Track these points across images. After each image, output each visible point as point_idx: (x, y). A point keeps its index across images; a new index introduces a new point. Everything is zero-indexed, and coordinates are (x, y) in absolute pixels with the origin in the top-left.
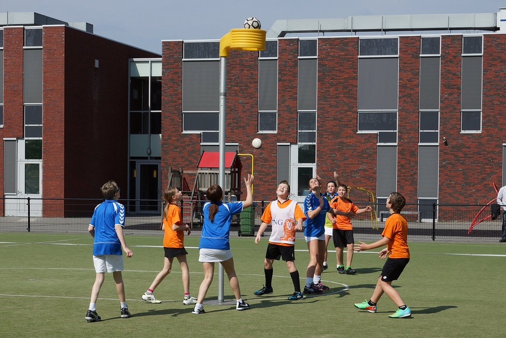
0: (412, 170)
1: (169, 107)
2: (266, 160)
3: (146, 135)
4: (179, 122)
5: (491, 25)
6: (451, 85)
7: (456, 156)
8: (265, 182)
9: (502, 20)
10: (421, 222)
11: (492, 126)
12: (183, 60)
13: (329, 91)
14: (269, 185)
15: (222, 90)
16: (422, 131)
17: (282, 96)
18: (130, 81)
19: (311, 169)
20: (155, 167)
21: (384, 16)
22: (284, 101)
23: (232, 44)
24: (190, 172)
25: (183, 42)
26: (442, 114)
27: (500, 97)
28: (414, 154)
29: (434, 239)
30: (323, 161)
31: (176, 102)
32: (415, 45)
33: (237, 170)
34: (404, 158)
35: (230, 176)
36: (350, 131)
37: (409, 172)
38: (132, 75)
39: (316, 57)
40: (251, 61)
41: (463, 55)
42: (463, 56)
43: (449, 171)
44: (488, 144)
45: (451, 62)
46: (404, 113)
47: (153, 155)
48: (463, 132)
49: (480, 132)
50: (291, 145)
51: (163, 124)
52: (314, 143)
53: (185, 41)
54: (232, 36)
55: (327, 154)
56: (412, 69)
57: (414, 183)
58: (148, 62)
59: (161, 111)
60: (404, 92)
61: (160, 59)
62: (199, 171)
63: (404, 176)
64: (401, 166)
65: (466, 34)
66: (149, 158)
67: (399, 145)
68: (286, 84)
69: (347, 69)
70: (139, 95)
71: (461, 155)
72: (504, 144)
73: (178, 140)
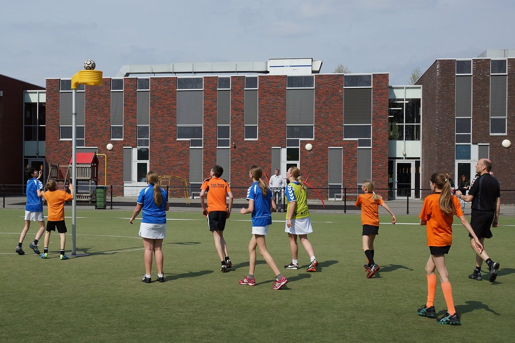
1: (50, 123)
2: (116, 158)
3: (35, 142)
4: (57, 133)
5: (264, 70)
6: (238, 109)
7: (241, 155)
8: (115, 172)
9: (271, 67)
11: (264, 136)
12: (60, 91)
13: (157, 112)
14: (118, 175)
15: (74, 112)
16: (219, 139)
17: (126, 115)
18: (24, 106)
19: (146, 164)
20: (42, 163)
21: (194, 63)
22: (128, 119)
23: (80, 80)
24: (64, 166)
26: (232, 127)
27: (270, 116)
28: (214, 154)
30: (154, 158)
31: (55, 119)
32: (214, 82)
33: (95, 165)
34: (207, 157)
35: (91, 168)
36: (172, 139)
37: (210, 165)
38: (26, 101)
39: (149, 90)
40: (106, 93)
41: (245, 89)
43: (237, 165)
44: (262, 147)
45: (238, 94)
46: (207, 127)
47: (40, 155)
48: (246, 139)
49: (257, 139)
50: (132, 148)
51: (47, 134)
52: (148, 147)
53: (61, 79)
54: (80, 75)
55: (157, 154)
56: (212, 98)
58: (37, 93)
59: (45, 126)
60: (207, 113)
61: (45, 91)
62: (70, 165)
63: (207, 168)
64: (205, 162)
65: (247, 75)
66: (37, 157)
67: (204, 148)
68: (129, 107)
69: (169, 98)
70: (31, 114)
71: (244, 154)
72: (272, 148)
73: (56, 145)
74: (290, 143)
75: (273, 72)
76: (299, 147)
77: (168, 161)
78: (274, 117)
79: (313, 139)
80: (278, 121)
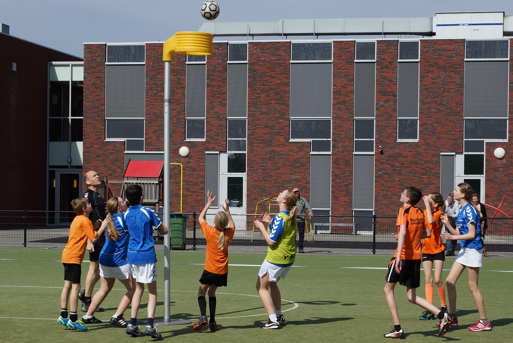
0: (347, 180)
1: (91, 113)
2: (194, 170)
3: (67, 143)
4: (101, 129)
5: (427, 30)
6: (387, 92)
7: (392, 166)
8: (193, 192)
9: (438, 25)
10: (356, 234)
11: (429, 135)
12: (106, 63)
13: (260, 97)
14: (197, 196)
15: (166, 96)
16: (357, 139)
17: (210, 102)
18: (49, 86)
19: (242, 178)
20: (76, 177)
21: (317, 19)
22: (213, 107)
23: (177, 47)
24: (115, 182)
25: (106, 45)
26: (377, 121)
27: (438, 104)
28: (349, 163)
29: (374, 253)
30: (254, 170)
31: (98, 108)
32: (349, 50)
34: (338, 168)
35: (158, 186)
36: (282, 140)
37: (344, 182)
38: (51, 78)
39: (247, 62)
40: (178, 66)
41: (399, 60)
42: (399, 62)
43: (385, 181)
44: (426, 153)
45: (387, 67)
46: (338, 121)
47: (73, 164)
48: (399, 140)
49: (417, 140)
50: (220, 153)
51: (85, 131)
52: (244, 152)
53: (109, 44)
54: (177, 39)
55: (258, 163)
56: (346, 75)
57: (349, 193)
58: (69, 65)
59: (82, 118)
61: (82, 63)
62: (126, 181)
63: (339, 186)
64: (335, 176)
65: (403, 39)
66: (69, 167)
67: (333, 154)
68: (215, 89)
69: (278, 74)
70: (59, 100)
71: (397, 164)
72: (441, 154)
73: (100, 148)
74: (470, 146)
75: (442, 34)
76: (484, 153)
77: (276, 174)
78: (445, 105)
79: (506, 141)
80: (451, 112)
